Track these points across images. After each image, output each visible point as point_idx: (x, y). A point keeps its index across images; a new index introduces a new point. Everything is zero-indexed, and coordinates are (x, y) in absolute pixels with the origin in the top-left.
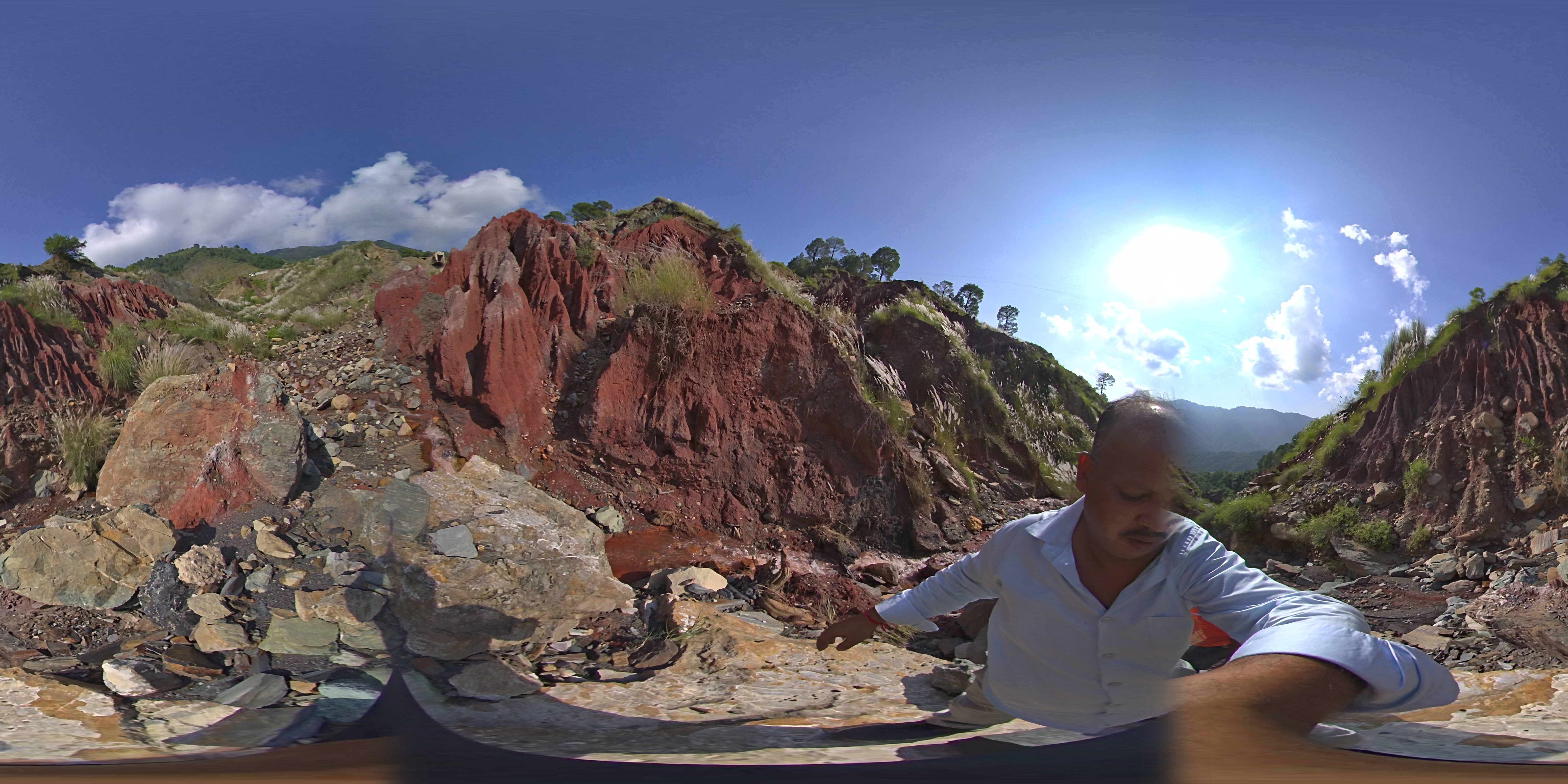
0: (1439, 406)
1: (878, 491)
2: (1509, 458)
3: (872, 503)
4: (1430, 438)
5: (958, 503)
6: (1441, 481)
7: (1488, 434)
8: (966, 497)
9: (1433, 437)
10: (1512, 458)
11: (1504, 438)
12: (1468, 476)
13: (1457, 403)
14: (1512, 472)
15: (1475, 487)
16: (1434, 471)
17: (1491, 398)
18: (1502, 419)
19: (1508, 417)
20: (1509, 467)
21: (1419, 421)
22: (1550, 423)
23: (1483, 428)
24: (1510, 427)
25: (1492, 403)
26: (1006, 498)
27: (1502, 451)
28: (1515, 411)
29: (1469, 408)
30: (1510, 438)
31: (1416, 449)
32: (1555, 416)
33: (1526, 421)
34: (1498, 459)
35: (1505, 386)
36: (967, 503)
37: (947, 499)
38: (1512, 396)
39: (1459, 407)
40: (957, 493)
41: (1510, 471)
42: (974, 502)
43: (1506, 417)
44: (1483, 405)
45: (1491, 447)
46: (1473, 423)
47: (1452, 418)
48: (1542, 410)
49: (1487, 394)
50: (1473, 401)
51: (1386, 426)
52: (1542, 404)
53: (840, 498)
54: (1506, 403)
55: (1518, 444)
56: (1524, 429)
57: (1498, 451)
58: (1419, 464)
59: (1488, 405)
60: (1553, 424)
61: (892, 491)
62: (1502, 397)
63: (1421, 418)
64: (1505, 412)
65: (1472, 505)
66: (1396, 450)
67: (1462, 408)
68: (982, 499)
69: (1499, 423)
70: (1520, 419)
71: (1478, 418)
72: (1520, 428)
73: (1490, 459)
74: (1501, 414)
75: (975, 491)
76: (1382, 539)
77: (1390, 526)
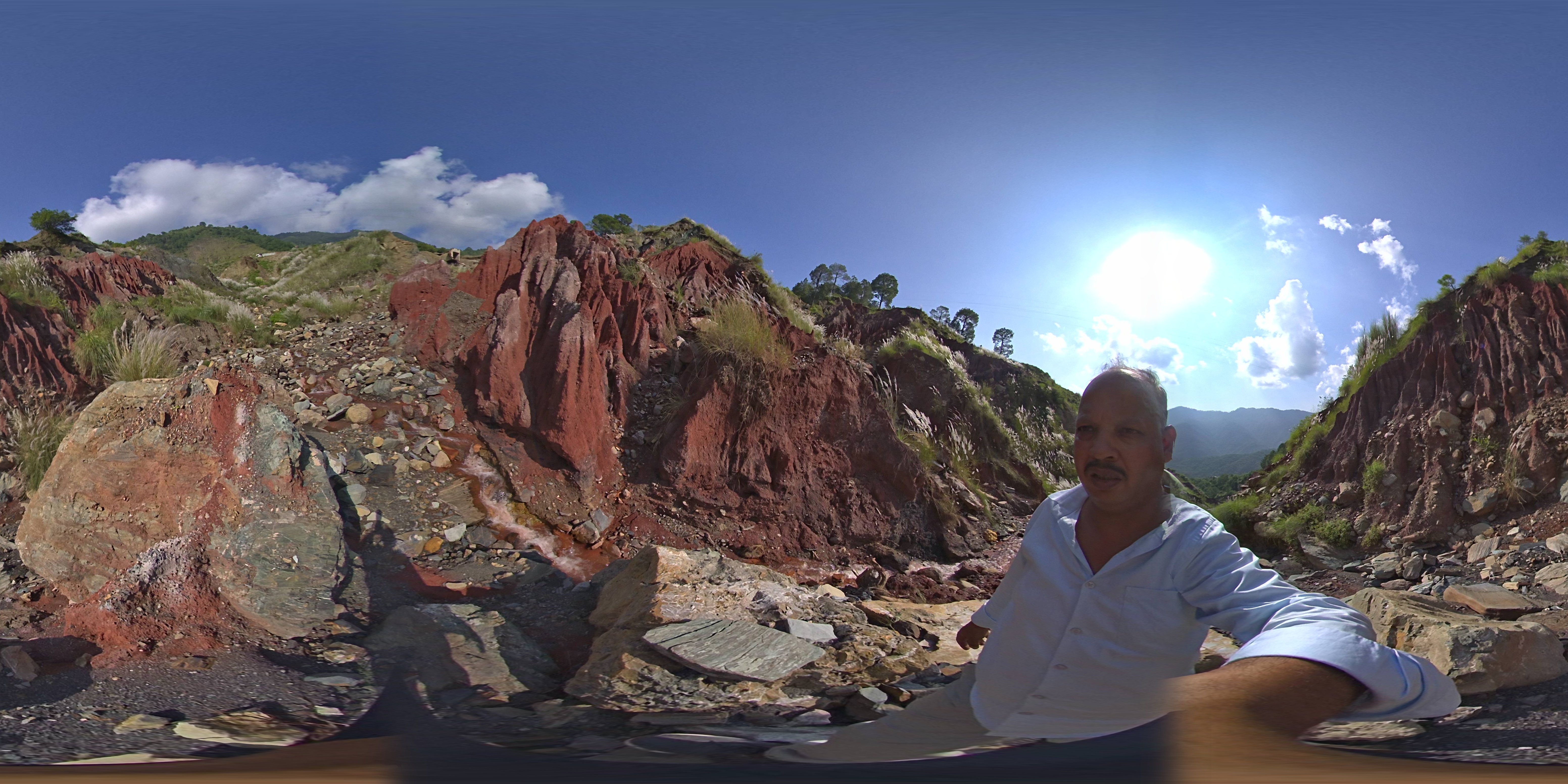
0: (1400, 404)
1: (913, 513)
2: (1464, 457)
3: (909, 523)
4: (1390, 437)
5: (976, 519)
6: (1396, 481)
7: (1443, 433)
8: (981, 514)
9: (1392, 436)
10: (1466, 458)
11: (1460, 437)
12: (1423, 477)
13: (1417, 401)
14: (1465, 473)
15: (1426, 488)
16: (1390, 471)
17: (1448, 394)
18: (1460, 416)
19: (1465, 414)
20: (1463, 467)
21: (1382, 421)
22: (1508, 419)
23: (1439, 427)
24: (1468, 425)
25: (1449, 400)
26: (1014, 515)
27: (1457, 450)
28: (1473, 408)
29: (1427, 406)
30: (1466, 436)
31: (1377, 448)
32: (1514, 411)
33: (1483, 418)
34: (1452, 459)
35: (1466, 381)
36: (983, 519)
37: (966, 516)
38: (1472, 391)
39: (1418, 406)
40: (974, 511)
41: (1463, 471)
42: (988, 518)
43: (1464, 413)
44: (1441, 402)
45: (1446, 446)
46: (1429, 422)
47: (1411, 417)
48: (1501, 405)
49: (1445, 391)
50: (1433, 398)
51: (1352, 428)
52: (1501, 398)
53: (887, 520)
54: (1464, 398)
55: (1473, 443)
56: (1480, 427)
57: (1453, 450)
58: (1376, 466)
59: (1446, 401)
60: (1511, 420)
61: (924, 512)
62: (1462, 393)
63: (1385, 417)
64: (1463, 409)
65: (1421, 506)
66: (1360, 451)
67: (1421, 406)
68: (995, 515)
69: (1455, 421)
70: (1476, 417)
71: (1436, 416)
72: (1476, 426)
73: (1444, 459)
74: (1459, 410)
75: (988, 508)
76: (1339, 536)
77: (1349, 524)
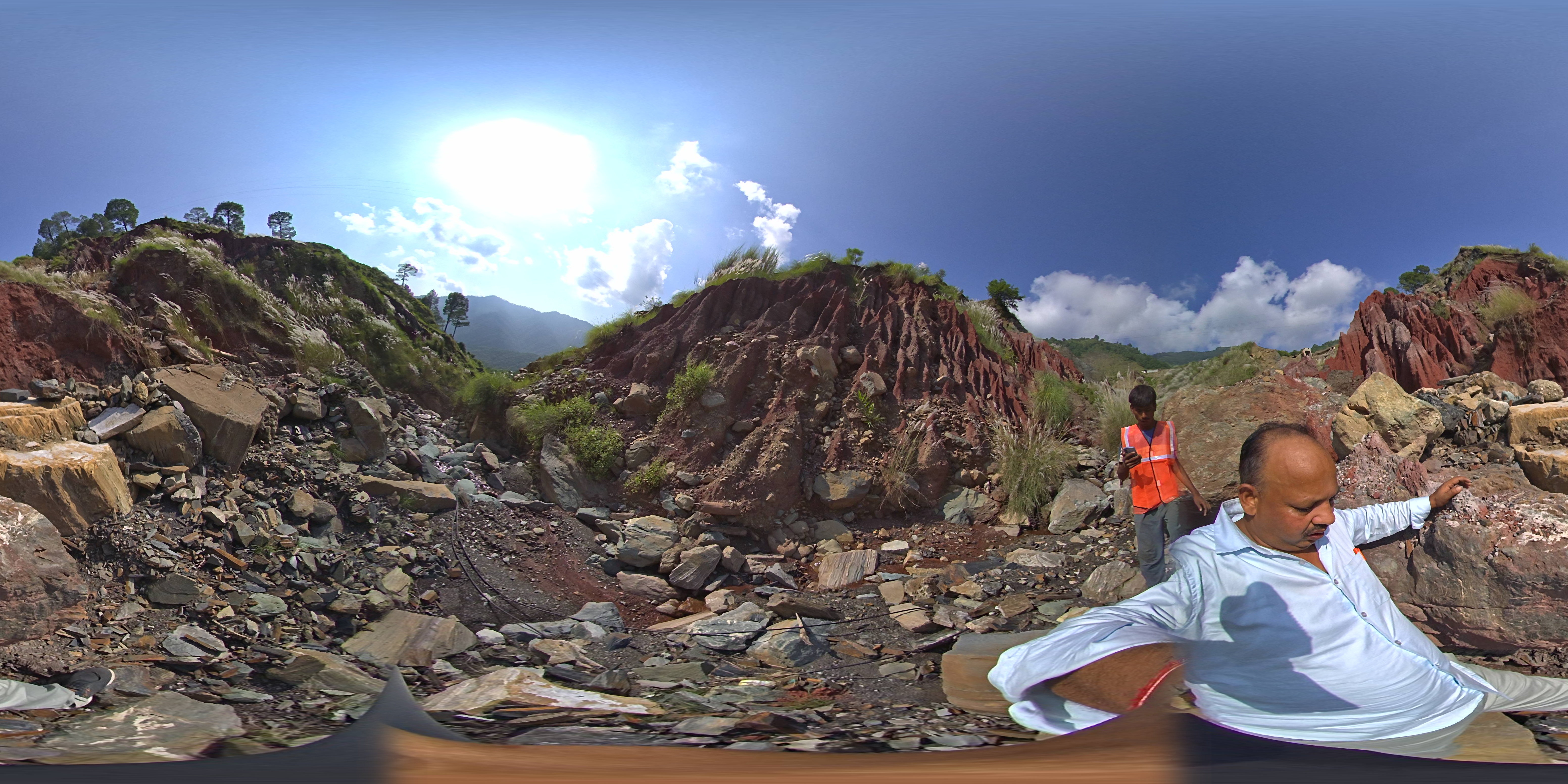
0: (761, 321)
2: (830, 417)
4: (733, 348)
6: (722, 407)
7: (814, 372)
9: (737, 348)
10: (834, 419)
11: (832, 387)
12: (763, 416)
13: (786, 326)
14: (827, 438)
15: (767, 433)
16: (718, 390)
17: (833, 336)
18: (838, 366)
19: (847, 367)
20: (825, 429)
21: (727, 329)
22: (898, 398)
23: (811, 363)
24: (846, 380)
25: (833, 342)
27: (825, 403)
28: (859, 364)
29: (800, 336)
30: (840, 393)
31: (707, 355)
32: (907, 393)
33: (870, 381)
34: (814, 412)
38: (860, 349)
39: (787, 330)
41: (825, 435)
43: (842, 367)
44: (821, 339)
45: (811, 392)
46: (799, 352)
47: (773, 337)
48: (893, 379)
49: (830, 331)
50: (808, 333)
51: (681, 323)
52: (894, 373)
54: (851, 351)
55: (850, 404)
56: (864, 390)
57: (819, 401)
58: (701, 370)
59: (828, 341)
60: (902, 400)
62: (848, 344)
63: (731, 326)
64: (844, 361)
65: (751, 459)
67: (791, 332)
69: (833, 368)
70: (862, 376)
71: (809, 350)
72: (859, 385)
73: (804, 406)
74: (840, 361)
76: (599, 456)
77: (620, 444)
